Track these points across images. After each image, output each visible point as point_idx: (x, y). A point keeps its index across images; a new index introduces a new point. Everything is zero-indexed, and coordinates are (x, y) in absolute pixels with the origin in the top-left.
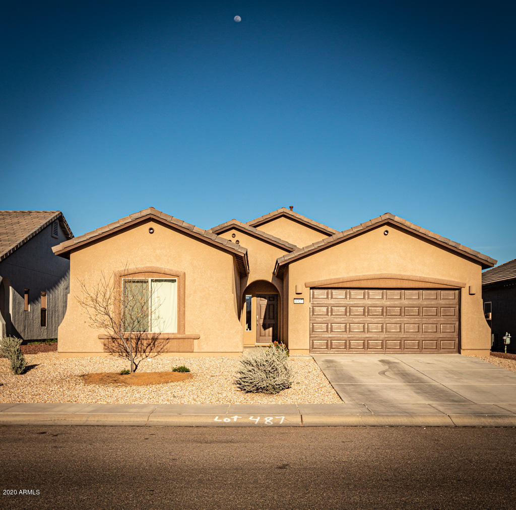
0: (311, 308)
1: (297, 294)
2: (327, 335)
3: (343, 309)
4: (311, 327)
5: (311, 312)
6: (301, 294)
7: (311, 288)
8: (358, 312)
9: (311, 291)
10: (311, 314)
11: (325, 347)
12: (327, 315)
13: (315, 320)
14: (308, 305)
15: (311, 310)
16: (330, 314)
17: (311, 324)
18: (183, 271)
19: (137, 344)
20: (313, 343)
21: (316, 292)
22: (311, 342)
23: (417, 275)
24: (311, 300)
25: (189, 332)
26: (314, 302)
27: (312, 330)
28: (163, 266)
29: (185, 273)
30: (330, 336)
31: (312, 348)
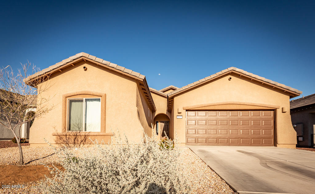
0: (186, 121)
1: (178, 113)
2: (195, 136)
3: (204, 122)
4: (186, 131)
5: (186, 123)
6: (181, 113)
7: (187, 110)
8: (213, 123)
9: (187, 112)
10: (186, 124)
11: (194, 142)
12: (195, 124)
13: (189, 127)
14: (185, 119)
15: (186, 122)
16: (197, 124)
17: (186, 130)
18: (105, 93)
19: (75, 140)
20: (187, 140)
21: (189, 112)
22: (186, 139)
23: (249, 102)
24: (186, 117)
25: (108, 131)
26: (188, 118)
27: (187, 133)
28: (92, 91)
29: (106, 94)
30: (197, 136)
31: (187, 143)
